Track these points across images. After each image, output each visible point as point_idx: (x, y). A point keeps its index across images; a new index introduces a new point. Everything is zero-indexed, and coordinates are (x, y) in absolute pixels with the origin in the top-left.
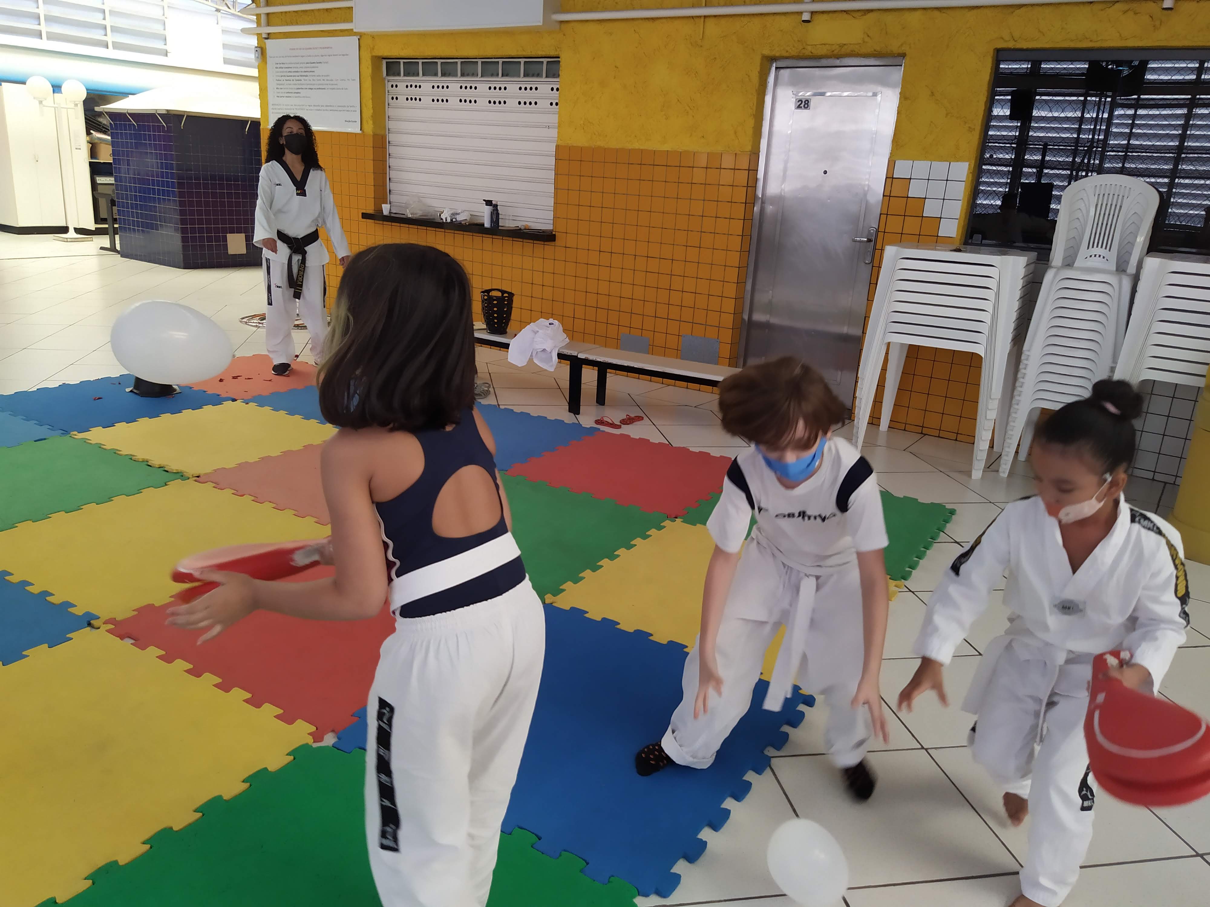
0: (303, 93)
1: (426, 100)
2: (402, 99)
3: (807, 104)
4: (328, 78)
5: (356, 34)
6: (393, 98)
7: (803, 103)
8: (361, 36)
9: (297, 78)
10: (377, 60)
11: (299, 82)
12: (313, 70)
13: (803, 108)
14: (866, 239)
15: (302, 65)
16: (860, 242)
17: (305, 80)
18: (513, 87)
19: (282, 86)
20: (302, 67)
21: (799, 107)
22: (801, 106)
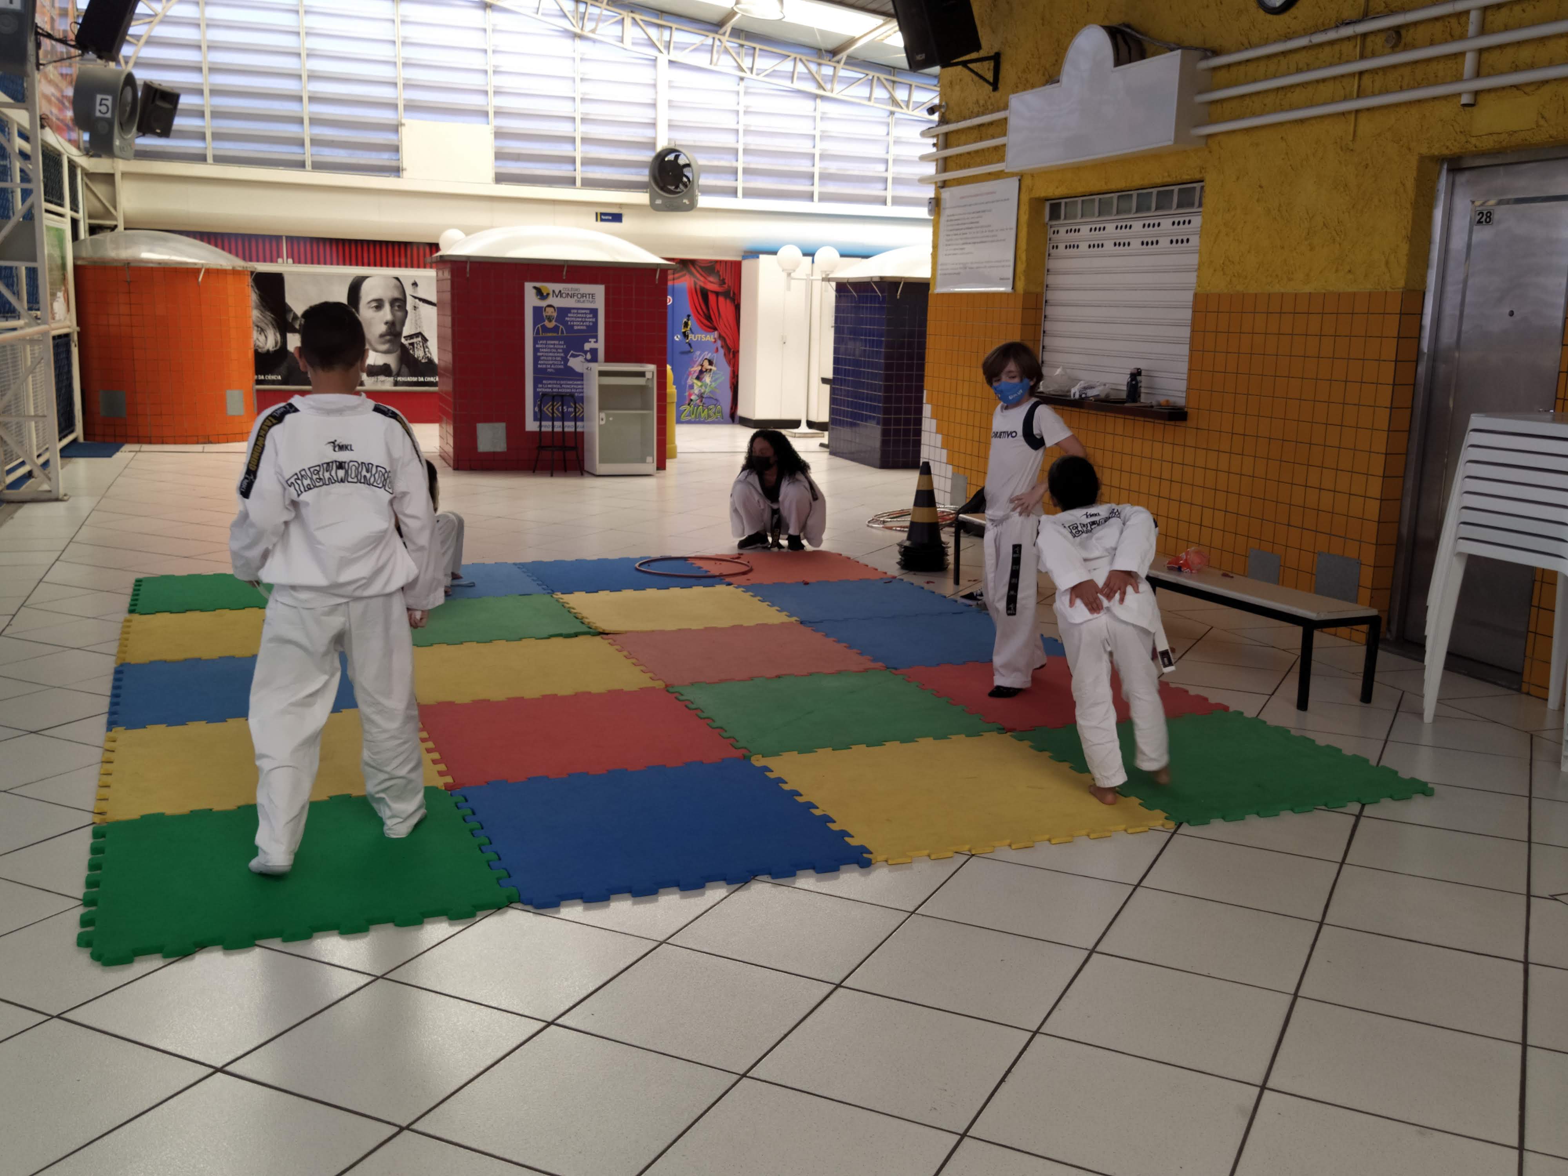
0: (968, 248)
1: (1084, 246)
2: (1062, 246)
3: (1490, 217)
4: (991, 229)
5: (1012, 175)
6: (1053, 248)
7: (1485, 217)
8: (1021, 177)
9: (964, 231)
10: (1037, 203)
11: (965, 236)
12: (976, 220)
13: (1484, 223)
15: (966, 216)
17: (970, 233)
18: (1166, 223)
19: (949, 243)
20: (968, 218)
21: (1479, 222)
22: (1481, 220)
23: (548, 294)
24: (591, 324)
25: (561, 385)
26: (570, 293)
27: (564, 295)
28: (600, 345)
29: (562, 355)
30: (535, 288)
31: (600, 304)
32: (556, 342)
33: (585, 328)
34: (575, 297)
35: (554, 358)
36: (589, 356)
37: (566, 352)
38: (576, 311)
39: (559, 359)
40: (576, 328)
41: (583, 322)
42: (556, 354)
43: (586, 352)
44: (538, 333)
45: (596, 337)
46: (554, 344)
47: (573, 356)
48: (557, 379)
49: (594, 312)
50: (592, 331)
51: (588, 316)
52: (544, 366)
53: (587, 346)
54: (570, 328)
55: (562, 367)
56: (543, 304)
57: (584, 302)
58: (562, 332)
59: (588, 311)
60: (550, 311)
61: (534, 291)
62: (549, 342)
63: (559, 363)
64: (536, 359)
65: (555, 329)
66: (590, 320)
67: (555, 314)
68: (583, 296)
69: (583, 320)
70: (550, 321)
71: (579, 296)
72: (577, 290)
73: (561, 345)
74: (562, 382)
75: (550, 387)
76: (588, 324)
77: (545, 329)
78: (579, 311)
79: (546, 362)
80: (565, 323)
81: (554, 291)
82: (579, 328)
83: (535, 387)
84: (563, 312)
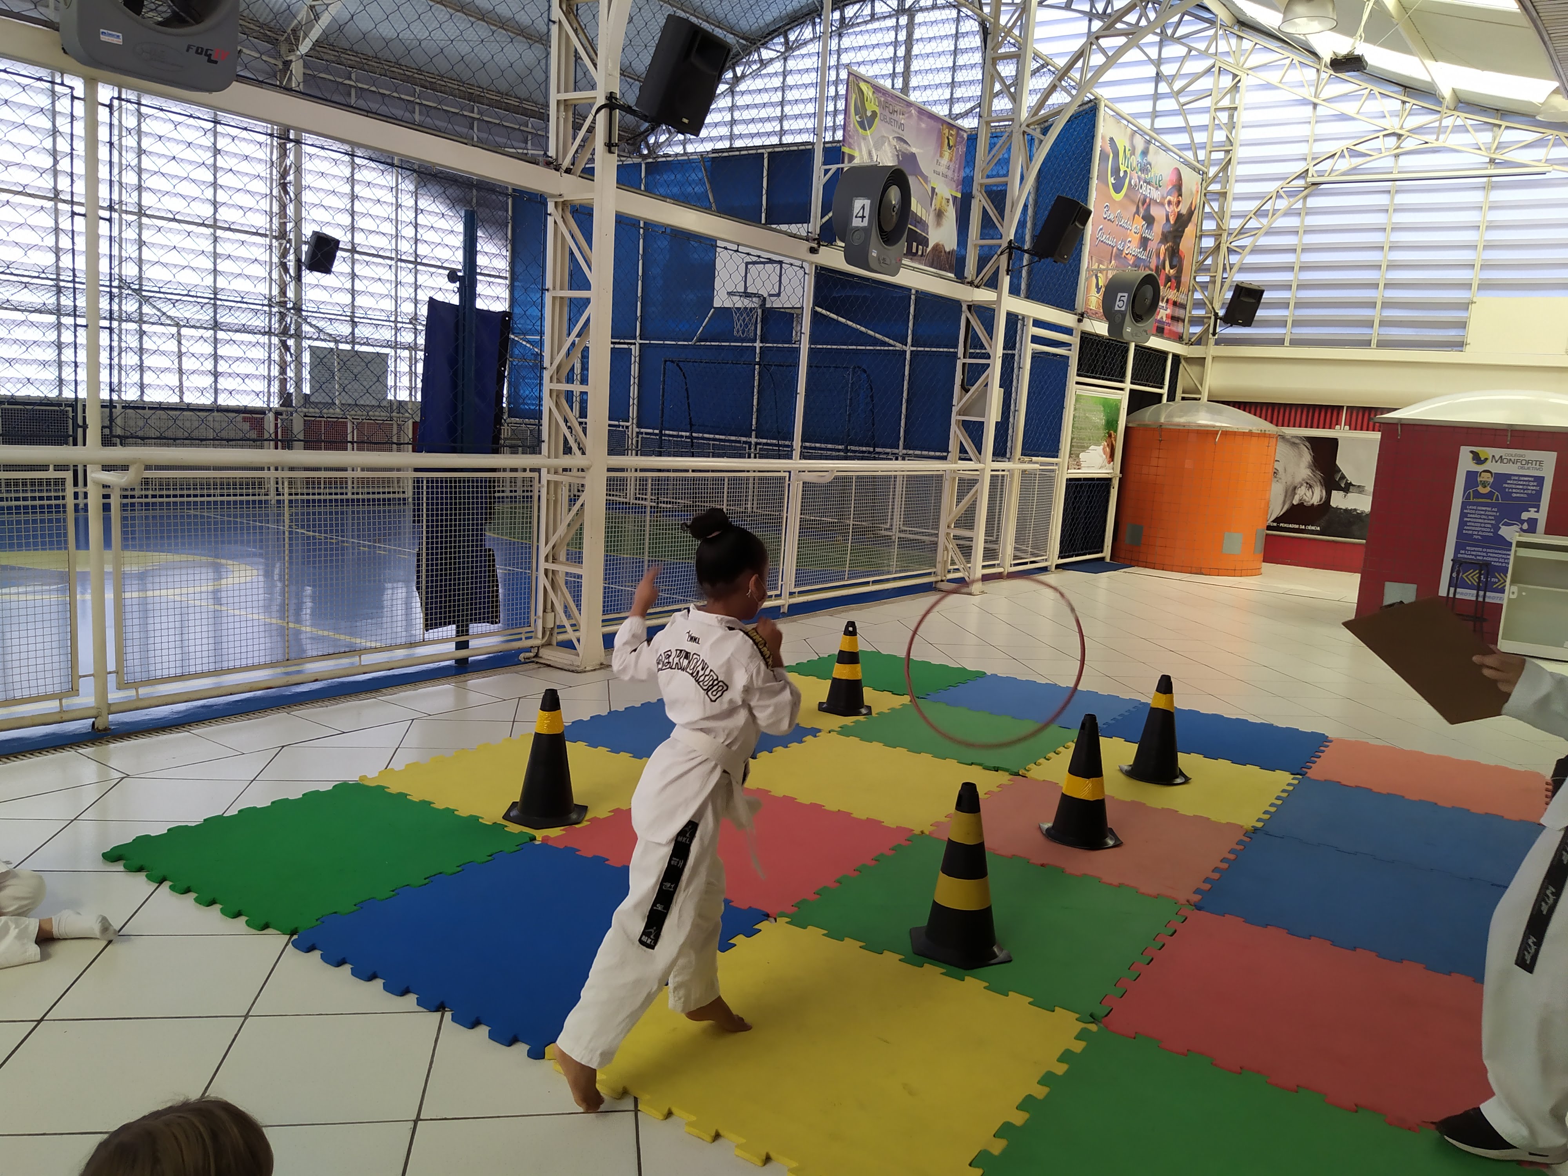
23: (1486, 459)
24: (1534, 492)
25: (1487, 553)
26: (1513, 459)
27: (1505, 461)
28: (1542, 516)
29: (1493, 522)
30: (1472, 452)
31: (1548, 473)
32: (1489, 509)
33: (1525, 496)
34: (1519, 464)
35: (1483, 525)
36: (1525, 526)
37: (1498, 520)
38: (1517, 478)
39: (1489, 526)
40: (1514, 495)
41: (1524, 490)
42: (1486, 521)
43: (1522, 522)
44: (1468, 497)
45: (1538, 507)
46: (1486, 511)
47: (1506, 524)
48: (1483, 547)
49: (1540, 480)
50: (1534, 500)
51: (1532, 484)
52: (1470, 532)
53: (1525, 516)
54: (1507, 495)
55: (1491, 534)
56: (1479, 468)
57: (1528, 468)
58: (1497, 499)
59: (1532, 479)
60: (1486, 477)
61: (1471, 455)
62: (1479, 508)
63: (1488, 530)
64: (1462, 524)
65: (1490, 495)
66: (1533, 487)
67: (1491, 480)
68: (1528, 462)
69: (1525, 487)
70: (1485, 487)
71: (1524, 462)
72: (1522, 456)
73: (1493, 512)
74: (1488, 550)
75: (1472, 554)
76: (1530, 492)
77: (1477, 495)
78: (1522, 478)
79: (1473, 528)
80: (1502, 490)
81: (1493, 456)
82: (1518, 495)
83: (1457, 551)
84: (1501, 479)
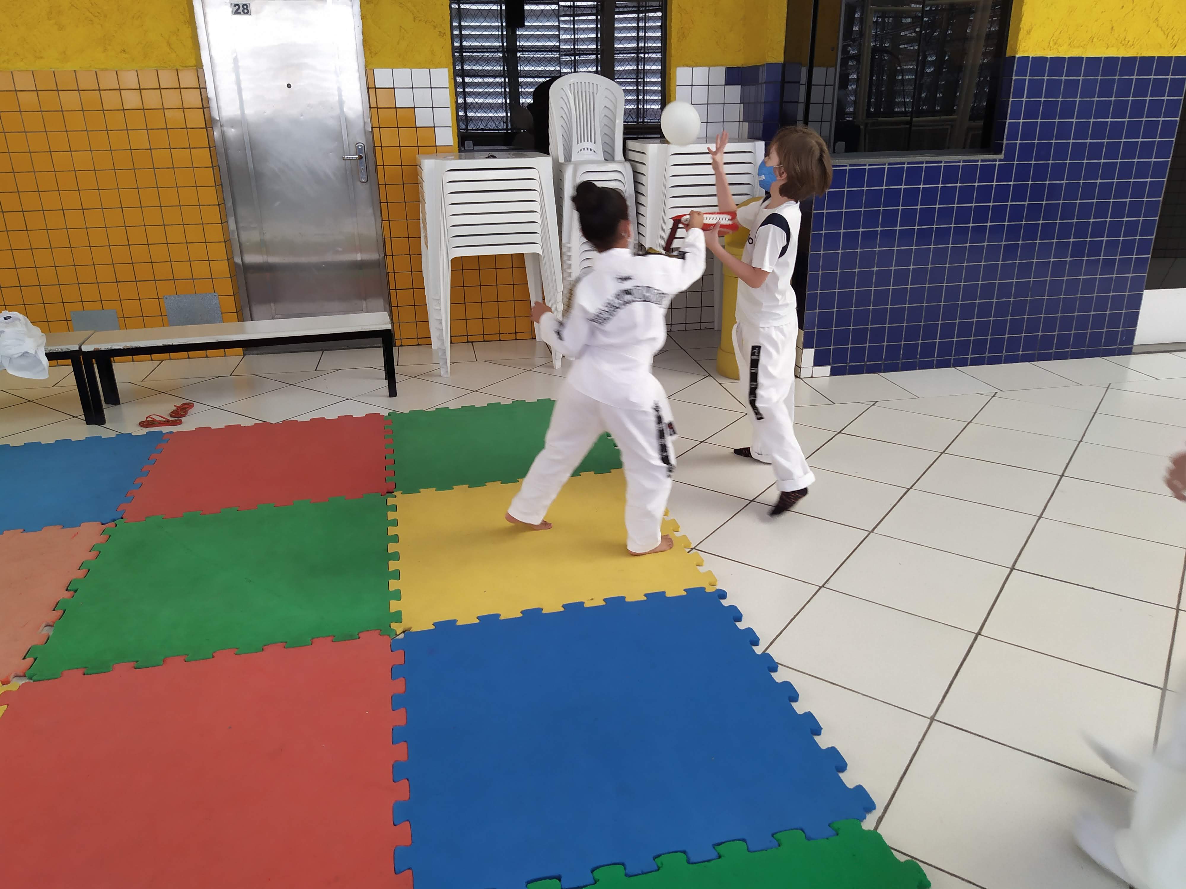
3: (247, 9)
7: (241, 8)
13: (242, 13)
14: (357, 156)
16: (353, 159)
21: (237, 12)
22: (239, 11)
